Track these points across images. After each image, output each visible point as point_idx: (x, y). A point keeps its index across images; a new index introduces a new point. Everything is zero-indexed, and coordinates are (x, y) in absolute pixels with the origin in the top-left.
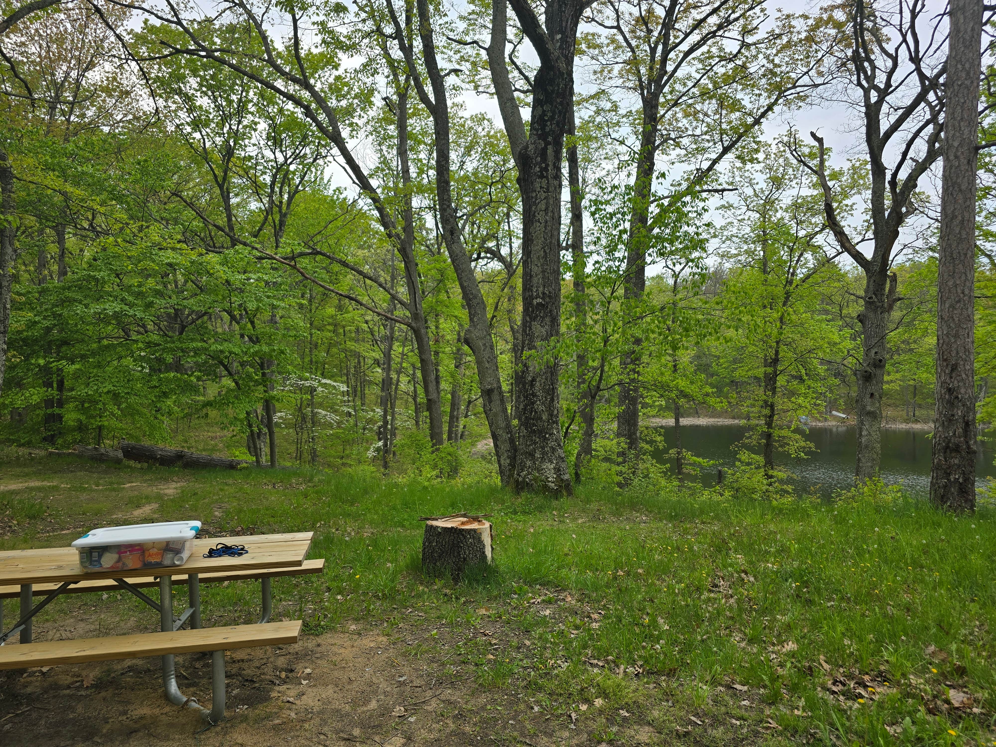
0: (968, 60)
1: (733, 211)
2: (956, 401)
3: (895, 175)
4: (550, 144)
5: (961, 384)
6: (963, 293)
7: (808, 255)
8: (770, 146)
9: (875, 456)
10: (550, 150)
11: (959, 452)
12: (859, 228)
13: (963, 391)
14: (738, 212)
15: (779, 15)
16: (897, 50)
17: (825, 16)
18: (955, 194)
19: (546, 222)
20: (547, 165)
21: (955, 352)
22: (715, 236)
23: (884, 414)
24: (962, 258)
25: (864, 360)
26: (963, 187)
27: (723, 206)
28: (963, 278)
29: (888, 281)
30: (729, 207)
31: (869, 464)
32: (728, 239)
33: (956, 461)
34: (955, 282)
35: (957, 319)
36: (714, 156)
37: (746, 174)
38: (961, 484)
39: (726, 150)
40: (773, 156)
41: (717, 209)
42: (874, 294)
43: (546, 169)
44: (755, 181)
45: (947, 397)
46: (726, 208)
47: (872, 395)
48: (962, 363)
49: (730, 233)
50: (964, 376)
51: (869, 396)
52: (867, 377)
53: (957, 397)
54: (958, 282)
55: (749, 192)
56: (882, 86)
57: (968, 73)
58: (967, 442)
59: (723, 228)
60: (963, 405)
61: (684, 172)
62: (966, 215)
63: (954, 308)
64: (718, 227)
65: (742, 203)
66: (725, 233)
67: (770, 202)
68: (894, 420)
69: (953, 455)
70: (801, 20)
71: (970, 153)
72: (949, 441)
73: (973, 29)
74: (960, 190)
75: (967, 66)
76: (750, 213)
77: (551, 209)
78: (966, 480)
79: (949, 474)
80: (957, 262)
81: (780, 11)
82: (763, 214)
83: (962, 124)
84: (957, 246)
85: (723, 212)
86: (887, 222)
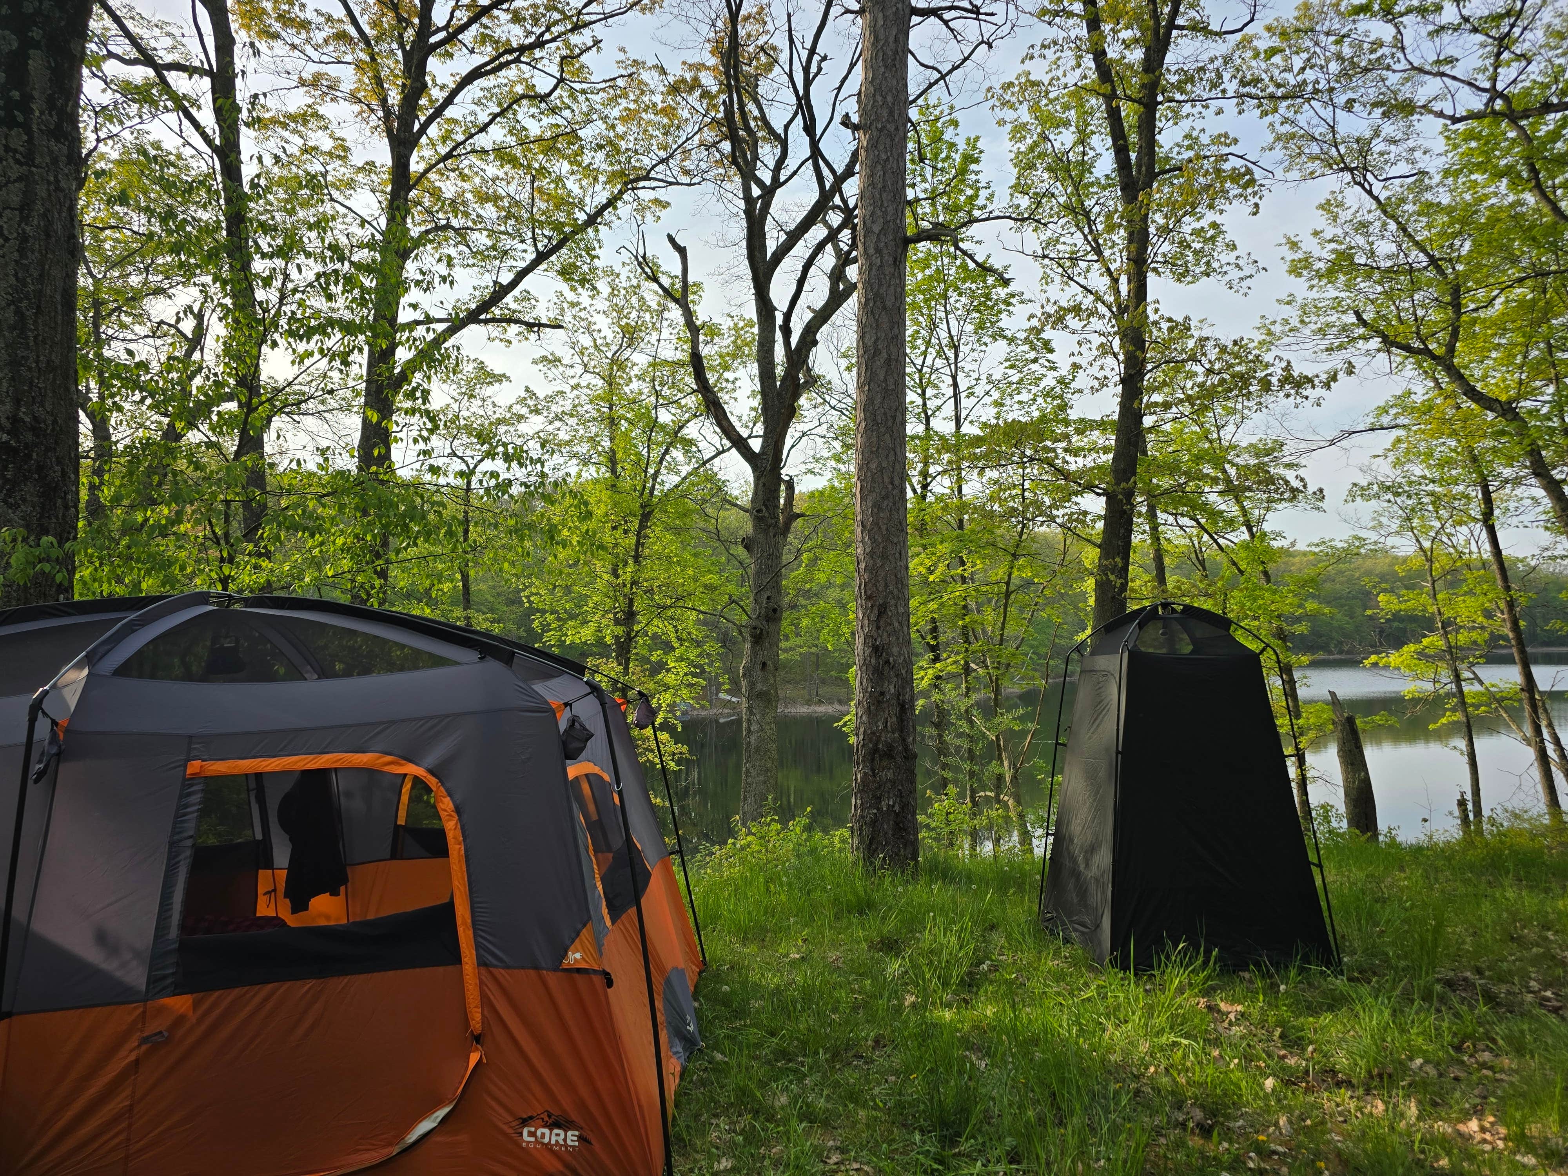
0: (890, 90)
1: (561, 369)
2: (886, 668)
3: (788, 316)
4: (36, 45)
5: (893, 639)
6: (892, 483)
7: (677, 454)
8: (618, 275)
9: (769, 765)
10: (36, 63)
11: (893, 758)
12: (745, 418)
13: (895, 650)
14: (570, 372)
15: (621, 56)
16: (786, 127)
17: (688, 76)
18: (877, 312)
19: (24, 238)
20: (27, 98)
21: (882, 583)
22: (537, 412)
23: (781, 693)
24: (890, 423)
25: (755, 610)
26: (889, 304)
27: (544, 359)
28: (891, 458)
29: (783, 487)
30: (553, 361)
31: (762, 778)
32: (557, 418)
33: (890, 775)
34: (880, 463)
35: (884, 527)
36: (522, 265)
37: (583, 314)
38: (897, 815)
39: (541, 257)
40: (623, 292)
41: (535, 362)
42: (765, 505)
43: (25, 105)
44: (596, 327)
45: (873, 661)
46: (550, 362)
47: (764, 664)
48: (893, 602)
49: (560, 410)
50: (896, 625)
51: (759, 667)
52: (758, 638)
53: (887, 662)
54: (884, 465)
55: (586, 341)
56: (768, 182)
57: (891, 113)
58: (904, 740)
59: (550, 399)
60: (897, 676)
61: (475, 288)
62: (894, 350)
63: (880, 508)
64: (541, 397)
65: (577, 359)
66: (554, 408)
67: (618, 363)
68: (794, 702)
69: (885, 763)
70: (655, 74)
71: (897, 246)
72: (878, 741)
73: (896, 40)
74: (885, 308)
75: (889, 99)
76: (588, 377)
77: (39, 207)
78: (905, 806)
79: (879, 799)
80: (882, 430)
81: (623, 50)
82: (610, 381)
83: (884, 195)
84: (882, 403)
85: (545, 369)
86: (779, 394)
